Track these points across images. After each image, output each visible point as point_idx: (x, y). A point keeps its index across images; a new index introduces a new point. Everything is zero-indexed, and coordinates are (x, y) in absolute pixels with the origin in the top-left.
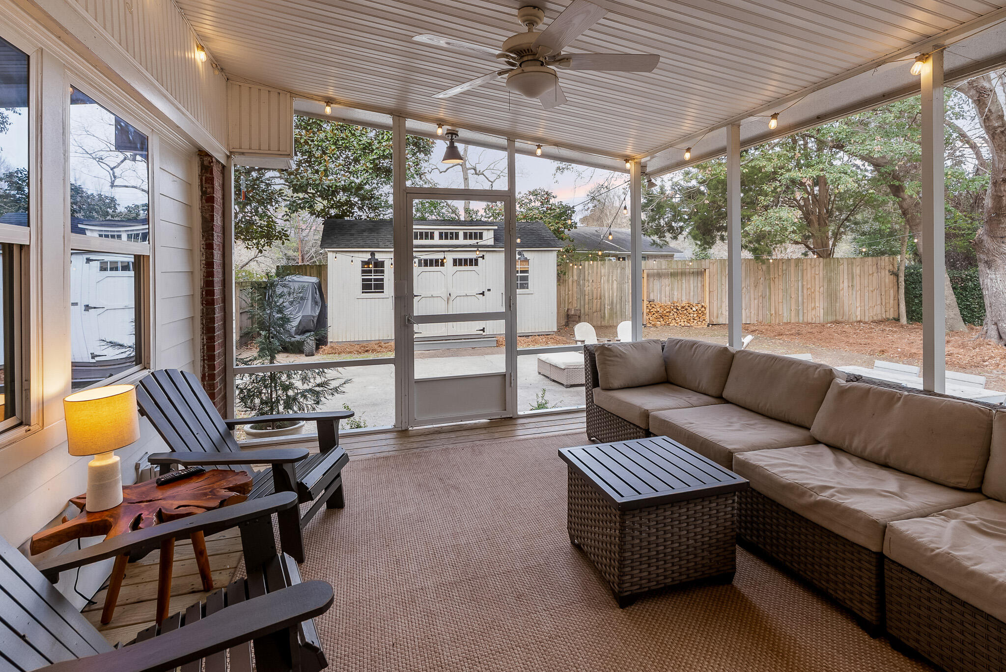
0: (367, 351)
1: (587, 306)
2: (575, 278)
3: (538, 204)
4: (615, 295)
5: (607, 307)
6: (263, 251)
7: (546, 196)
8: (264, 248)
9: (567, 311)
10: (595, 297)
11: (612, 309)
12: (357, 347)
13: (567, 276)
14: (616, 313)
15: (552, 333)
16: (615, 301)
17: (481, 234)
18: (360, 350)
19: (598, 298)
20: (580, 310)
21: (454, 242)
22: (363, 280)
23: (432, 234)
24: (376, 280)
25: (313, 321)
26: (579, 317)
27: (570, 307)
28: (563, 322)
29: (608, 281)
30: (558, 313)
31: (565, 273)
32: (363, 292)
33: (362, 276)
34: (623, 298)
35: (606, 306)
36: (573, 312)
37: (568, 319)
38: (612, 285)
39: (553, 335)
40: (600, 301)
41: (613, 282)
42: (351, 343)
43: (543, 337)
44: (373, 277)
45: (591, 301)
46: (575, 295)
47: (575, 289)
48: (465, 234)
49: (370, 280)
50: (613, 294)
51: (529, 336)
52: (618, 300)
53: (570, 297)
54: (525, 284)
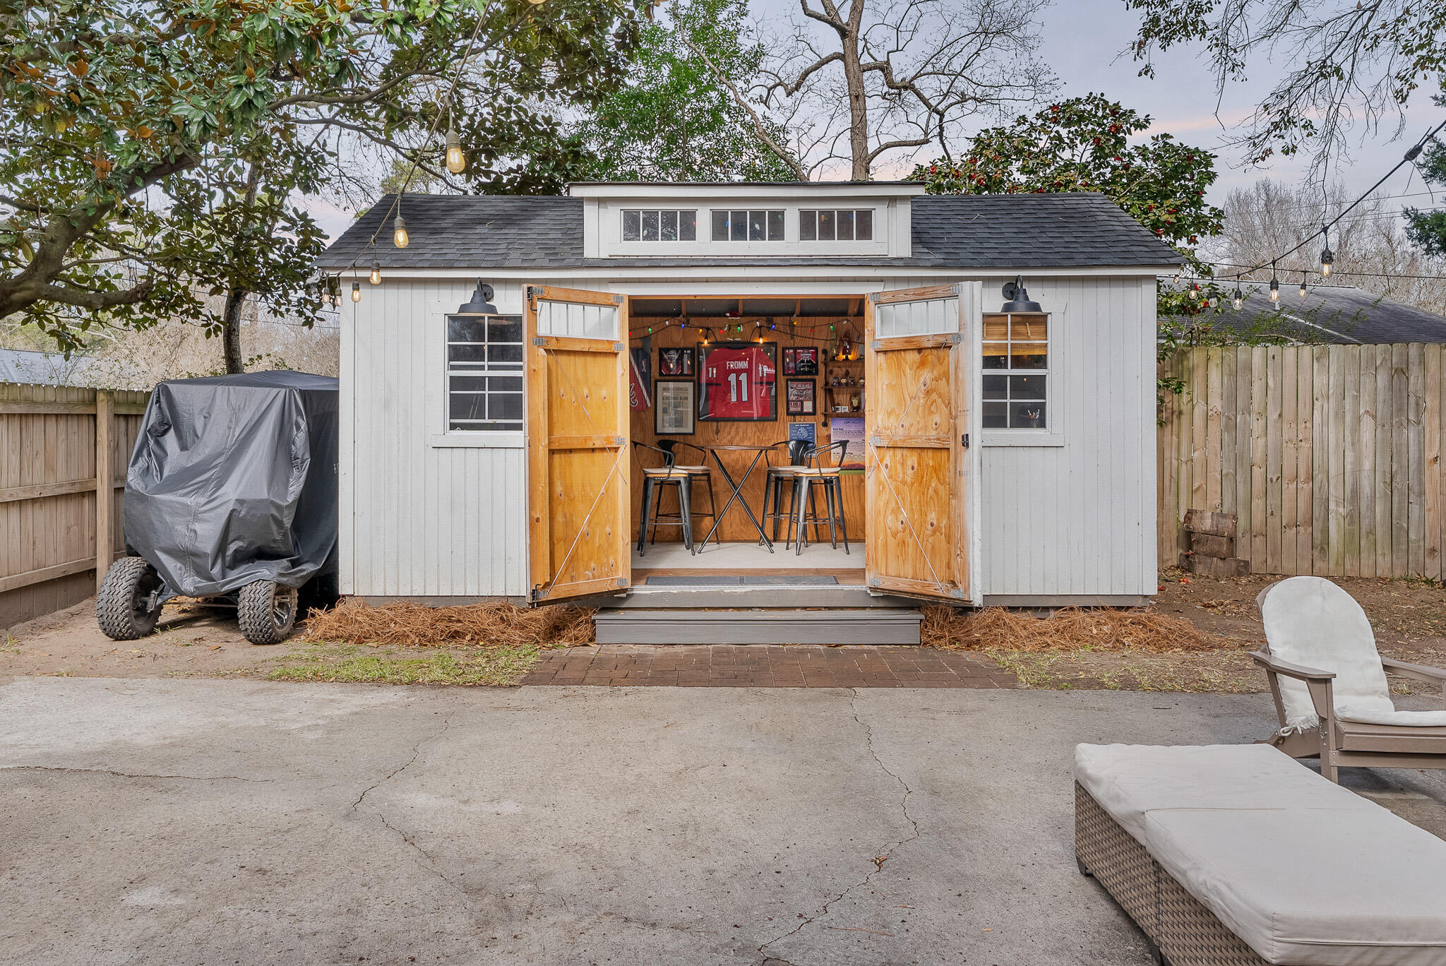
0: (455, 635)
1: (1258, 504)
2: (1216, 403)
3: (1083, 153)
4: (1367, 465)
5: (1337, 511)
6: (316, 323)
7: (1109, 122)
8: (318, 314)
9: (1188, 518)
10: (1288, 471)
11: (1353, 518)
12: (422, 620)
13: (1185, 398)
14: (1372, 531)
15: (1140, 603)
16: (1366, 490)
17: (865, 217)
18: (430, 633)
19: (1302, 477)
20: (1235, 517)
21: (765, 247)
22: (455, 383)
23: (689, 217)
24: (495, 383)
25: (279, 523)
26: (1231, 540)
27: (1197, 506)
28: (1174, 557)
29: (1340, 415)
30: (1160, 525)
31: (1180, 385)
32: (453, 427)
33: (453, 368)
34: (1397, 479)
35: (1332, 506)
36: (1207, 524)
37: (1190, 547)
38: (1356, 430)
39: (1141, 609)
40: (1307, 487)
41: (1358, 419)
42: (410, 604)
43: (1102, 616)
44: (486, 373)
45: (1274, 483)
46: (1215, 465)
47: (1214, 443)
48: (807, 218)
49: (478, 383)
50: (1358, 462)
51: (1047, 609)
52: (1380, 486)
53: (1198, 470)
54: (1035, 407)
